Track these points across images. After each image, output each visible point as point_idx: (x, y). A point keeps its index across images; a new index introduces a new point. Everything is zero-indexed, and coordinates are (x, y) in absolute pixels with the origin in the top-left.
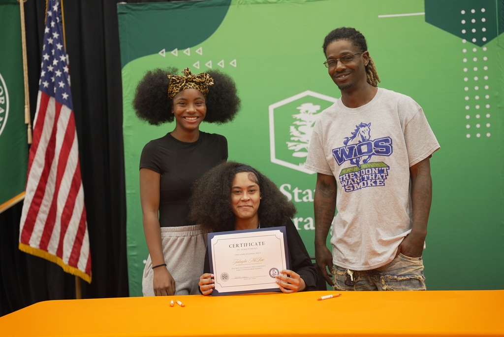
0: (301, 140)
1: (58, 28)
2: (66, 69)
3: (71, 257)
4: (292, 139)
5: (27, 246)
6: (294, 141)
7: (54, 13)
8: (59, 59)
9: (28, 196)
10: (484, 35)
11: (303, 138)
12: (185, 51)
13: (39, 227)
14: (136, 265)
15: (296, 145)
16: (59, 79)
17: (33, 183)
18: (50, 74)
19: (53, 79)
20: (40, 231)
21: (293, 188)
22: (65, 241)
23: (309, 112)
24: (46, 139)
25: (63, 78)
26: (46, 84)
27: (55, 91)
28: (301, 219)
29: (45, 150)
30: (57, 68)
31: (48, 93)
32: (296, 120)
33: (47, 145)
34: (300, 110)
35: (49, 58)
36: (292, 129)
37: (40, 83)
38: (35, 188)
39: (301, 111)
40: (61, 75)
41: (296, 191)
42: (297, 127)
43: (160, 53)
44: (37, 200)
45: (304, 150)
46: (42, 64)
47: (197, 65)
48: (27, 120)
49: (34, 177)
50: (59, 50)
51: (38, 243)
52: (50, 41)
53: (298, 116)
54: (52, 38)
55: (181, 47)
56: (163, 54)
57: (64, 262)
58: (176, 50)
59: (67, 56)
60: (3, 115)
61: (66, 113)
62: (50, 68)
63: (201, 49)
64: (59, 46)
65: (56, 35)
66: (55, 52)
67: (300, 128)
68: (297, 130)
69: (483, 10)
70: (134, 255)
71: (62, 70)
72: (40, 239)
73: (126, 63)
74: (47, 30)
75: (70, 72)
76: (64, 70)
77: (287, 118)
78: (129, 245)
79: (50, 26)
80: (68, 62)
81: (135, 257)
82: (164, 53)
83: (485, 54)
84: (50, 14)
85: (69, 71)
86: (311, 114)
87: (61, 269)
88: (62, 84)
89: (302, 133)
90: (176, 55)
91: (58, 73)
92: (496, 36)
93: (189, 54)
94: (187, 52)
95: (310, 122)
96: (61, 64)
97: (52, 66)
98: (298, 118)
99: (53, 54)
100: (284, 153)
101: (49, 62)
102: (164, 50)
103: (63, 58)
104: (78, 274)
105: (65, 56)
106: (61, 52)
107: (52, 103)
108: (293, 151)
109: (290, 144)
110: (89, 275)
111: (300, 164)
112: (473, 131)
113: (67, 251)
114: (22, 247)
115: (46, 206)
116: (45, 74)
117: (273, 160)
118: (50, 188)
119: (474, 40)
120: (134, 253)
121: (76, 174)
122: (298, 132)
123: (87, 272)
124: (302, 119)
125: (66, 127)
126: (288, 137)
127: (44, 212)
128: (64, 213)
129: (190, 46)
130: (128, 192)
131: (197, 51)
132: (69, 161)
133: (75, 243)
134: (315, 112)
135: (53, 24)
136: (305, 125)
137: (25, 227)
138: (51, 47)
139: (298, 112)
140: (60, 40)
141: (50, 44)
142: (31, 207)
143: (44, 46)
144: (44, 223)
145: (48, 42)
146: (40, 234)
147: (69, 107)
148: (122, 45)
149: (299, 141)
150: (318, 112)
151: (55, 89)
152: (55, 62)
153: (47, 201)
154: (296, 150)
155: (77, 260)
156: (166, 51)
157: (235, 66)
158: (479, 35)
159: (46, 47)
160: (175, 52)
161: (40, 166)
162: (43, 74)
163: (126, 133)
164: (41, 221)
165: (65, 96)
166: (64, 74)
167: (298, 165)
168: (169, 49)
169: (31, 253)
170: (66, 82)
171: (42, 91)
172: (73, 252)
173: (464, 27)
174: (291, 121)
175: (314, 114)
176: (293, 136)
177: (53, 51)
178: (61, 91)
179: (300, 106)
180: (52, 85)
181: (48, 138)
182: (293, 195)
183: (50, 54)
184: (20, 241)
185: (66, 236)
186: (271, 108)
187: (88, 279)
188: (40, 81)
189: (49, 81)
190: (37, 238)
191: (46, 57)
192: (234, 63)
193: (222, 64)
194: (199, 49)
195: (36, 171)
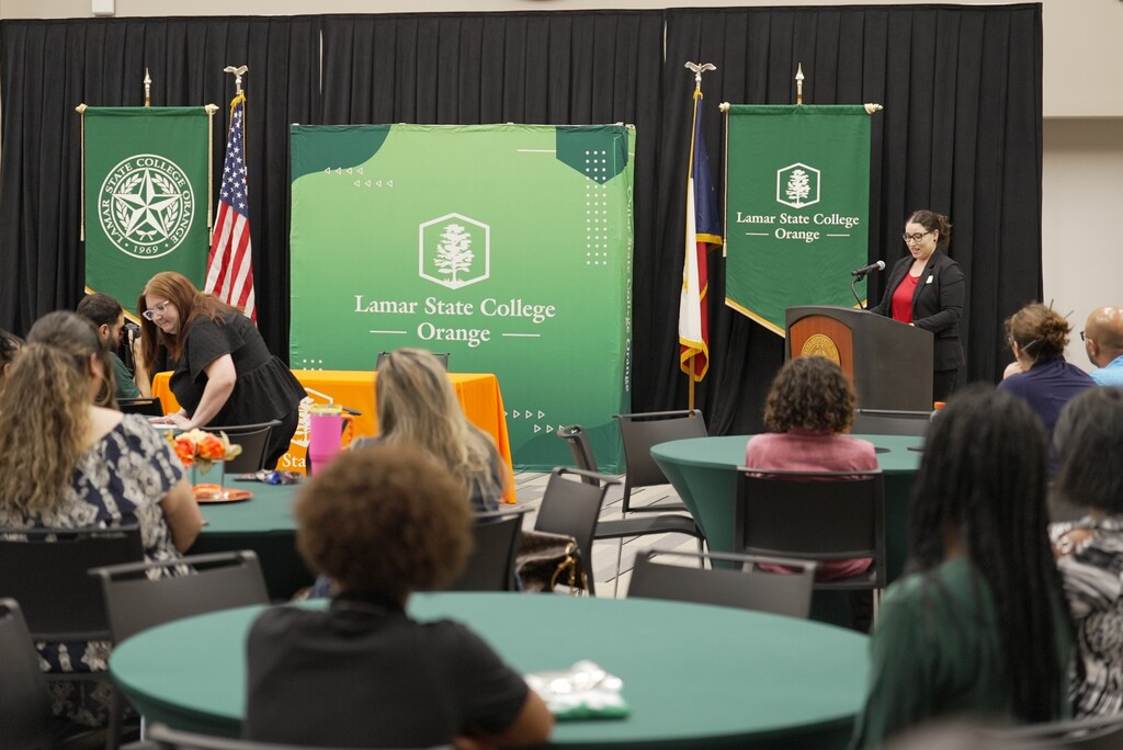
1: (239, 144)
2: (244, 181)
4: (439, 256)
6: (440, 258)
7: (236, 129)
8: (238, 171)
10: (604, 174)
11: (448, 256)
12: (347, 170)
14: (297, 363)
15: (441, 262)
16: (237, 190)
17: (210, 284)
19: (232, 190)
21: (437, 302)
23: (454, 233)
24: (223, 245)
25: (241, 189)
27: (233, 201)
28: (443, 330)
29: (222, 253)
30: (235, 180)
31: (227, 202)
32: (443, 239)
33: (224, 249)
34: (446, 230)
35: (230, 170)
36: (439, 246)
37: (221, 193)
39: (448, 231)
40: (239, 186)
41: (440, 304)
42: (443, 245)
43: (325, 171)
45: (449, 267)
46: (223, 176)
47: (357, 183)
48: (210, 225)
49: (212, 278)
50: (239, 163)
52: (232, 155)
53: (445, 236)
54: (233, 153)
55: (345, 167)
56: (328, 171)
58: (340, 168)
59: (246, 169)
60: (188, 218)
61: (242, 221)
62: (230, 180)
63: (362, 169)
64: (239, 160)
65: (237, 150)
67: (446, 247)
68: (444, 248)
69: (604, 153)
70: (295, 355)
73: (295, 178)
74: (229, 145)
75: (247, 183)
76: (241, 181)
77: (435, 237)
78: (291, 345)
79: (232, 142)
80: (246, 174)
81: (296, 357)
82: (330, 171)
83: (604, 191)
84: (233, 130)
86: (456, 235)
88: (239, 195)
89: (448, 251)
90: (340, 173)
91: (237, 185)
92: (613, 176)
93: (351, 173)
94: (350, 171)
95: (455, 241)
96: (241, 176)
97: (232, 178)
99: (233, 167)
100: (431, 269)
101: (230, 175)
102: (329, 169)
103: (242, 171)
105: (244, 168)
106: (241, 166)
107: (230, 210)
108: (439, 267)
109: (437, 261)
111: (444, 280)
112: (592, 259)
117: (421, 274)
118: (225, 289)
119: (596, 178)
120: (296, 352)
121: (248, 277)
122: (444, 250)
124: (448, 239)
125: (241, 234)
126: (435, 254)
129: (352, 166)
130: (292, 296)
131: (358, 171)
132: (243, 265)
134: (460, 232)
135: (235, 139)
136: (451, 244)
138: (232, 160)
139: (445, 232)
140: (240, 155)
143: (226, 159)
145: (229, 156)
147: (245, 215)
149: (444, 259)
150: (463, 233)
151: (233, 199)
152: (235, 175)
154: (442, 267)
156: (331, 169)
157: (391, 186)
158: (600, 174)
159: (227, 161)
160: (339, 171)
161: (218, 268)
162: (224, 185)
163: (292, 242)
165: (242, 205)
166: (242, 186)
168: (334, 168)
170: (243, 192)
171: (222, 200)
173: (588, 166)
174: (438, 240)
175: (459, 234)
176: (440, 253)
177: (234, 164)
178: (238, 201)
179: (447, 226)
180: (231, 195)
181: (226, 243)
182: (437, 307)
183: (231, 166)
186: (422, 226)
188: (222, 191)
189: (229, 191)
191: (227, 169)
192: (390, 183)
193: (379, 184)
194: (360, 169)
195: (214, 272)
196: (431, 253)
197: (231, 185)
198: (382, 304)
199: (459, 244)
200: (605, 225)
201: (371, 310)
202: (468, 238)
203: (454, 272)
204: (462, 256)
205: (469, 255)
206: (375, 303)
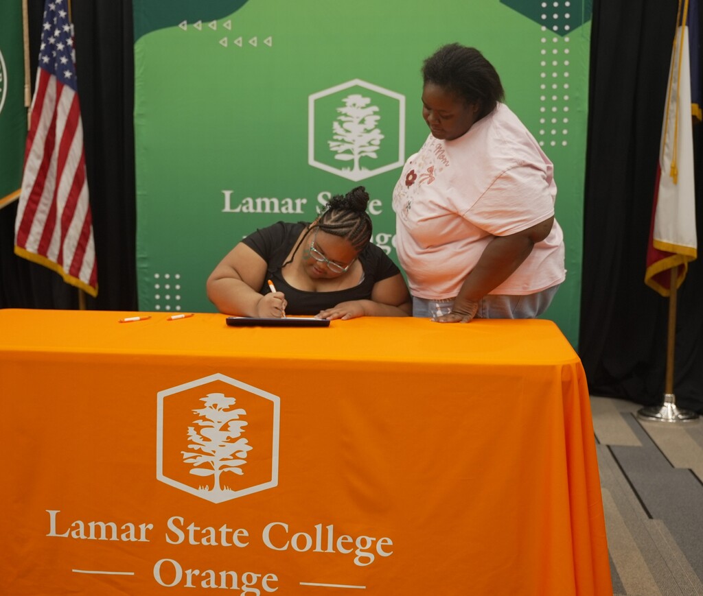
0: (346, 139)
2: (70, 42)
3: (72, 266)
4: (335, 137)
5: (23, 250)
6: (337, 140)
8: (61, 29)
9: (24, 194)
10: (567, 22)
11: (348, 138)
12: (210, 24)
13: (37, 229)
14: (147, 279)
15: (339, 146)
16: (61, 54)
17: (29, 178)
18: (52, 47)
19: (55, 54)
20: (38, 233)
22: (65, 247)
23: (357, 106)
24: (45, 126)
25: (66, 52)
26: (46, 59)
27: (56, 69)
29: (44, 138)
30: (58, 40)
31: (48, 71)
32: (340, 114)
33: (46, 133)
34: (345, 103)
35: (51, 28)
36: (336, 125)
37: (40, 58)
38: (32, 183)
39: (347, 104)
40: (64, 48)
42: (341, 123)
43: (180, 26)
44: (35, 198)
45: (349, 152)
46: (43, 35)
47: (224, 42)
48: (27, 104)
49: (31, 170)
50: (62, 18)
51: (36, 247)
52: (52, 7)
53: (343, 110)
54: (55, 4)
55: (206, 19)
56: (184, 26)
57: (65, 270)
58: (200, 22)
59: (72, 26)
61: (68, 95)
62: (52, 40)
63: (229, 22)
64: (62, 14)
65: (59, 1)
66: (57, 20)
67: (345, 125)
68: (342, 127)
70: (144, 268)
71: (65, 43)
72: (38, 243)
73: (140, 36)
75: (75, 45)
76: (67, 42)
77: (330, 111)
78: (139, 255)
80: (73, 34)
81: (145, 270)
82: (186, 26)
83: (567, 45)
85: (74, 43)
86: (359, 109)
87: (61, 278)
88: (64, 60)
89: (348, 131)
90: (200, 28)
92: (581, 24)
93: (215, 28)
94: (213, 25)
95: (358, 118)
96: (65, 35)
97: (54, 37)
98: (343, 112)
99: (55, 22)
100: (325, 154)
101: (51, 33)
102: (185, 22)
103: (66, 28)
104: (80, 286)
105: (69, 26)
106: (64, 21)
107: (53, 81)
108: (336, 152)
109: (332, 144)
110: (94, 287)
111: (343, 169)
112: (547, 138)
113: (68, 259)
114: (18, 251)
115: (45, 205)
116: (45, 47)
117: (312, 162)
118: (49, 184)
119: (555, 28)
120: (145, 265)
121: (79, 170)
122: (342, 129)
123: (92, 283)
124: (348, 114)
125: (67, 111)
126: (330, 135)
127: (43, 212)
128: (64, 214)
129: (217, 19)
130: (139, 192)
131: (225, 25)
132: (71, 153)
133: (77, 249)
134: (364, 105)
136: (352, 121)
137: (21, 228)
138: (53, 14)
139: (344, 105)
140: (63, 6)
141: (52, 11)
142: (28, 206)
143: (45, 13)
144: (43, 224)
145: (49, 8)
146: (39, 237)
147: (72, 87)
148: (135, 14)
149: (343, 141)
150: (368, 106)
151: (56, 65)
152: (57, 33)
153: (46, 198)
154: (339, 152)
155: (79, 269)
156: (188, 23)
157: (270, 45)
158: (561, 22)
159: (47, 14)
160: (199, 25)
161: (38, 157)
162: (43, 46)
163: (138, 121)
164: (39, 221)
166: (67, 48)
167: (340, 169)
168: (191, 21)
169: (28, 257)
170: (69, 57)
171: (41, 67)
172: (74, 260)
173: (544, 11)
174: (335, 116)
175: (363, 108)
176: (336, 134)
177: (55, 19)
179: (346, 97)
181: (48, 124)
183: (51, 22)
184: (16, 244)
185: (66, 241)
186: (312, 99)
187: (93, 292)
188: (40, 55)
189: (50, 56)
190: (35, 241)
191: (47, 26)
192: (268, 41)
193: (254, 42)
194: (227, 23)
195: (34, 162)
196: (325, 134)
197: (53, 47)
198: (259, 201)
199: (362, 122)
200: (567, 92)
201: (245, 210)
202: (375, 113)
203: (356, 158)
204: (368, 137)
205: (377, 136)
206: (250, 200)
